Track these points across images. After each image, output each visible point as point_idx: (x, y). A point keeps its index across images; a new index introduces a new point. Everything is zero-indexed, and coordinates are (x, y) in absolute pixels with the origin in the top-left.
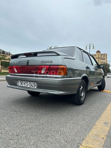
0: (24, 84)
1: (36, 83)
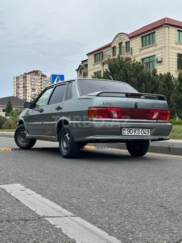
0: (133, 133)
1: (150, 130)
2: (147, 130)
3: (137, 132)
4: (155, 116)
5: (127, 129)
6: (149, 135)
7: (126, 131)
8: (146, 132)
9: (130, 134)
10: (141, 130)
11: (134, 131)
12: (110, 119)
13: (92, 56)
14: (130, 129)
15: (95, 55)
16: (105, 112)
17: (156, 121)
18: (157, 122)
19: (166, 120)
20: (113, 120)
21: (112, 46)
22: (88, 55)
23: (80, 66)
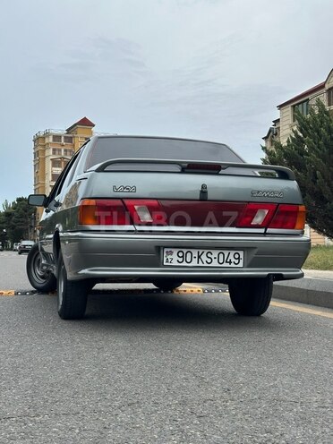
0: (195, 260)
2: (232, 253)
3: (204, 257)
4: (258, 219)
5: (175, 251)
6: (241, 265)
7: (174, 256)
8: (231, 257)
9: (184, 264)
10: (215, 253)
11: (195, 254)
12: (131, 227)
13: (289, 109)
14: (185, 251)
15: (294, 106)
16: (118, 210)
17: (262, 231)
18: (265, 234)
19: (293, 227)
20: (138, 228)
21: (327, 87)
22: (280, 107)
23: (270, 131)
